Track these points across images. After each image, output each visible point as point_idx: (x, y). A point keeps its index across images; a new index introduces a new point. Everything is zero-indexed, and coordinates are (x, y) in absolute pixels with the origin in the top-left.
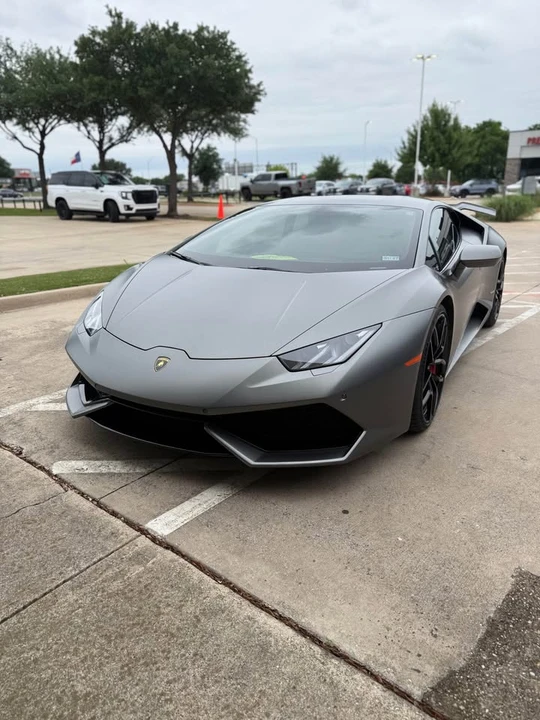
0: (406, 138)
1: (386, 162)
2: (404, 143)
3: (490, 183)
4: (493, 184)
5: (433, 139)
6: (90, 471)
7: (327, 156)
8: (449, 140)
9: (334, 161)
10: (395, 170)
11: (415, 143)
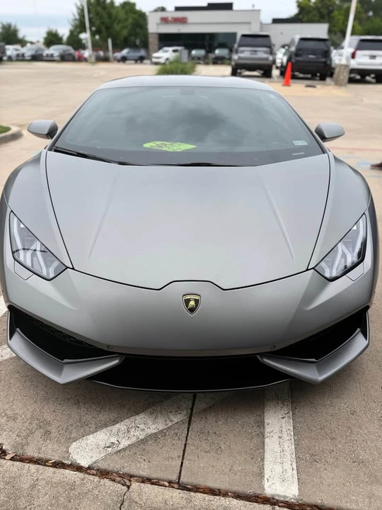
0: (75, 11)
1: (56, 31)
2: (74, 15)
3: (140, 52)
4: (142, 53)
5: (97, 14)
6: (125, 443)
7: (5, 23)
8: (110, 16)
9: (12, 28)
10: (65, 38)
11: (83, 16)
